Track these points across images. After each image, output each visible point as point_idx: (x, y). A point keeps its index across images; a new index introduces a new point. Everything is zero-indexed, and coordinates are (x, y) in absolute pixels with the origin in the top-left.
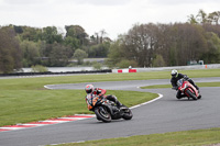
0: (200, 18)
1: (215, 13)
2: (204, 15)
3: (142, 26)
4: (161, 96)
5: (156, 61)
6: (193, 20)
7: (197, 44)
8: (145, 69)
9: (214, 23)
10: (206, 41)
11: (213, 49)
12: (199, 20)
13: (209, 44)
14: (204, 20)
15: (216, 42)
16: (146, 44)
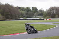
4: (57, 26)
5: (56, 17)
16: (54, 12)
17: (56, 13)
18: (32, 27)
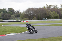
0: (46, 6)
1: (50, 5)
2: (47, 6)
3: (30, 9)
6: (44, 7)
7: (45, 14)
8: (31, 21)
9: (50, 8)
10: (48, 13)
11: (50, 15)
12: (46, 7)
13: (49, 14)
14: (48, 7)
15: (51, 13)
16: (31, 14)
17: (34, 14)
18: (33, 27)
